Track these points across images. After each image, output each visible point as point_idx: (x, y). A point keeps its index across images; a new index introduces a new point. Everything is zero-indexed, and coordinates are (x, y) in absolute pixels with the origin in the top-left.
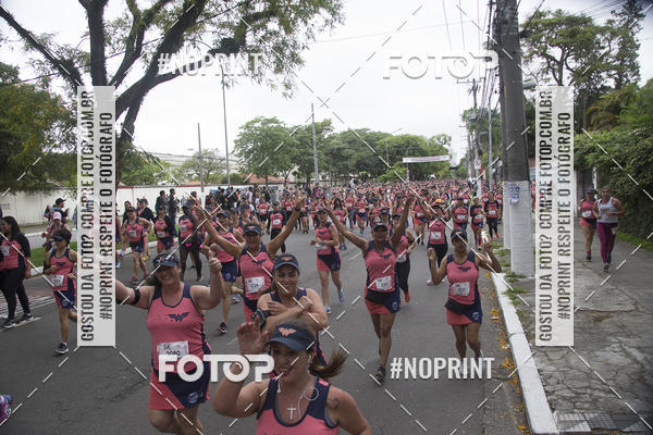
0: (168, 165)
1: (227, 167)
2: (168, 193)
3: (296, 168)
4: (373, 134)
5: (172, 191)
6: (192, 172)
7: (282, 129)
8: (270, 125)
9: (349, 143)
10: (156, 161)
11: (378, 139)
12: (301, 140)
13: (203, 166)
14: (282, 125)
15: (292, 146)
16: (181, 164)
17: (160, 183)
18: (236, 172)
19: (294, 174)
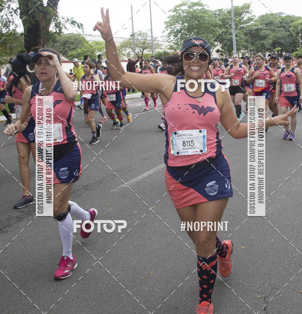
3: (219, 47)
4: (289, 17)
7: (205, 12)
8: (195, 8)
9: (267, 25)
11: (292, 21)
12: (223, 21)
14: (206, 8)
15: (214, 27)
19: (218, 51)
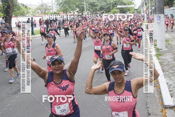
0: (30, 9)
1: (52, 9)
2: (31, 19)
3: (78, 10)
5: (32, 18)
6: (39, 11)
10: (26, 7)
13: (43, 9)
15: (76, 1)
16: (35, 8)
17: (27, 15)
18: (55, 11)
19: (77, 12)
